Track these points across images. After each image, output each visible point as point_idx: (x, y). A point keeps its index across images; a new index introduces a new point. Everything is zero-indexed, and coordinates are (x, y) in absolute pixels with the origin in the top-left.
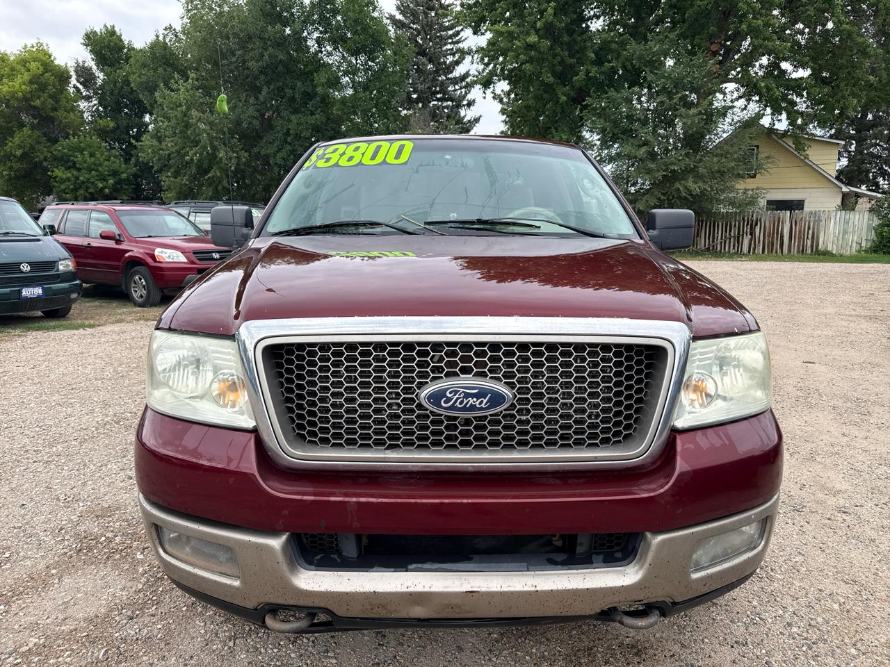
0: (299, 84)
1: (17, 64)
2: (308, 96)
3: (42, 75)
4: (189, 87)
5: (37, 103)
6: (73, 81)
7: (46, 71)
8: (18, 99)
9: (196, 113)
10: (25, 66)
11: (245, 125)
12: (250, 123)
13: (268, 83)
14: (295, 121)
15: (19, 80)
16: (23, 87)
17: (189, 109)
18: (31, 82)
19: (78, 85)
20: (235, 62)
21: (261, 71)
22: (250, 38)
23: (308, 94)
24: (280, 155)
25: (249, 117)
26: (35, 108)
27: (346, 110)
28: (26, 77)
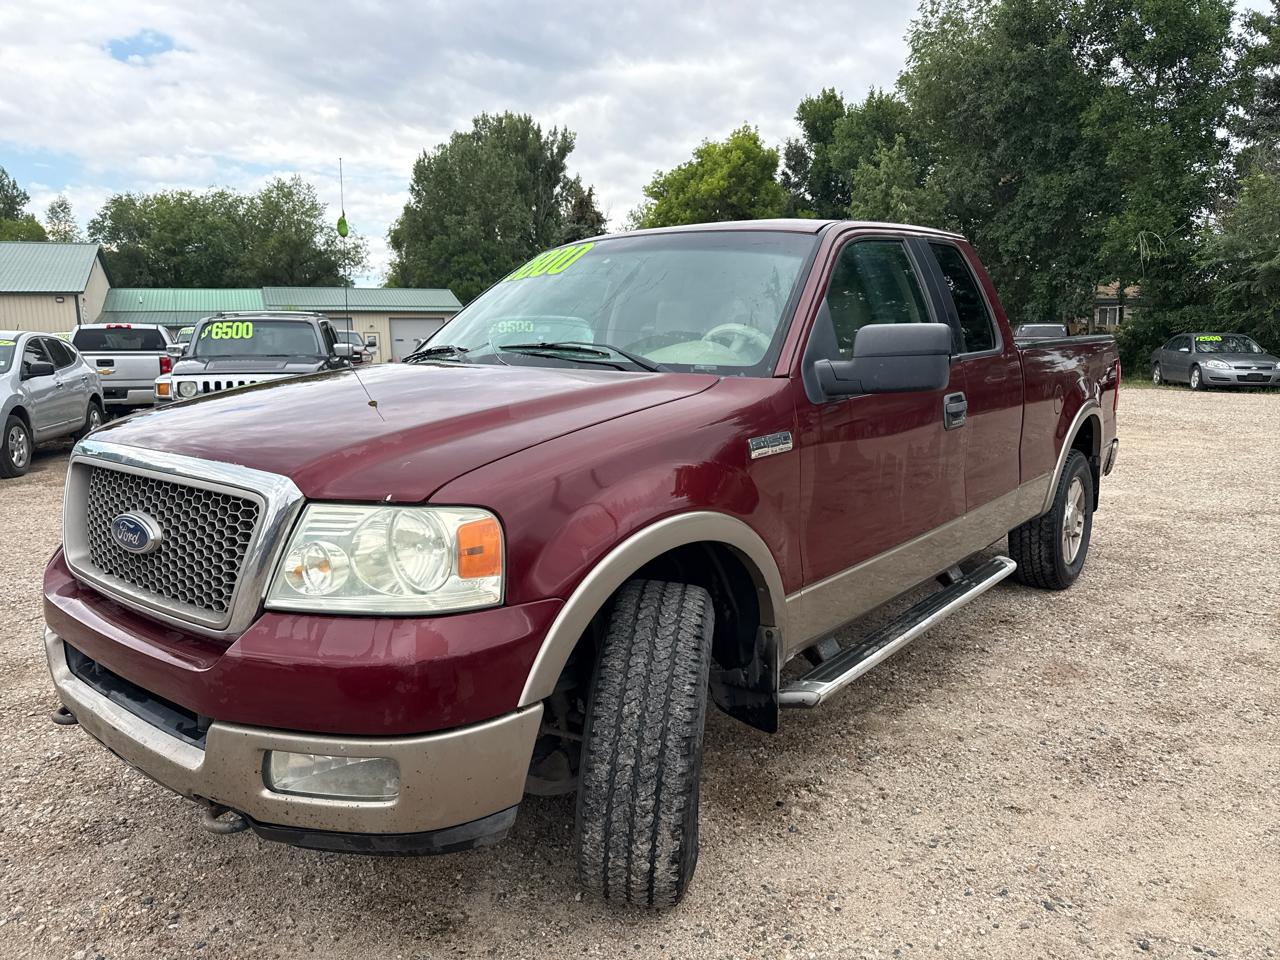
0: (1054, 128)
1: (720, 155)
2: (1069, 144)
3: (743, 165)
4: (895, 156)
5: (734, 199)
6: (782, 166)
7: (748, 159)
8: (714, 198)
9: (898, 191)
10: (726, 157)
11: (967, 199)
12: (975, 196)
13: (1006, 134)
14: (1042, 185)
15: (719, 174)
16: (721, 182)
17: (889, 187)
18: (730, 176)
19: (787, 170)
20: (966, 111)
21: (999, 118)
22: (987, 73)
23: (1071, 141)
24: (1015, 237)
25: (974, 187)
26: (732, 206)
27: (1128, 158)
28: (725, 170)
